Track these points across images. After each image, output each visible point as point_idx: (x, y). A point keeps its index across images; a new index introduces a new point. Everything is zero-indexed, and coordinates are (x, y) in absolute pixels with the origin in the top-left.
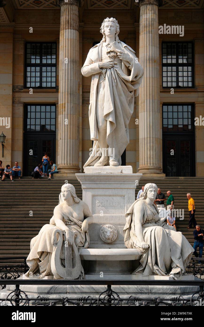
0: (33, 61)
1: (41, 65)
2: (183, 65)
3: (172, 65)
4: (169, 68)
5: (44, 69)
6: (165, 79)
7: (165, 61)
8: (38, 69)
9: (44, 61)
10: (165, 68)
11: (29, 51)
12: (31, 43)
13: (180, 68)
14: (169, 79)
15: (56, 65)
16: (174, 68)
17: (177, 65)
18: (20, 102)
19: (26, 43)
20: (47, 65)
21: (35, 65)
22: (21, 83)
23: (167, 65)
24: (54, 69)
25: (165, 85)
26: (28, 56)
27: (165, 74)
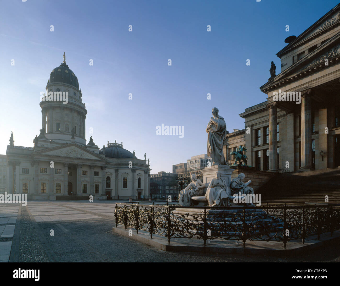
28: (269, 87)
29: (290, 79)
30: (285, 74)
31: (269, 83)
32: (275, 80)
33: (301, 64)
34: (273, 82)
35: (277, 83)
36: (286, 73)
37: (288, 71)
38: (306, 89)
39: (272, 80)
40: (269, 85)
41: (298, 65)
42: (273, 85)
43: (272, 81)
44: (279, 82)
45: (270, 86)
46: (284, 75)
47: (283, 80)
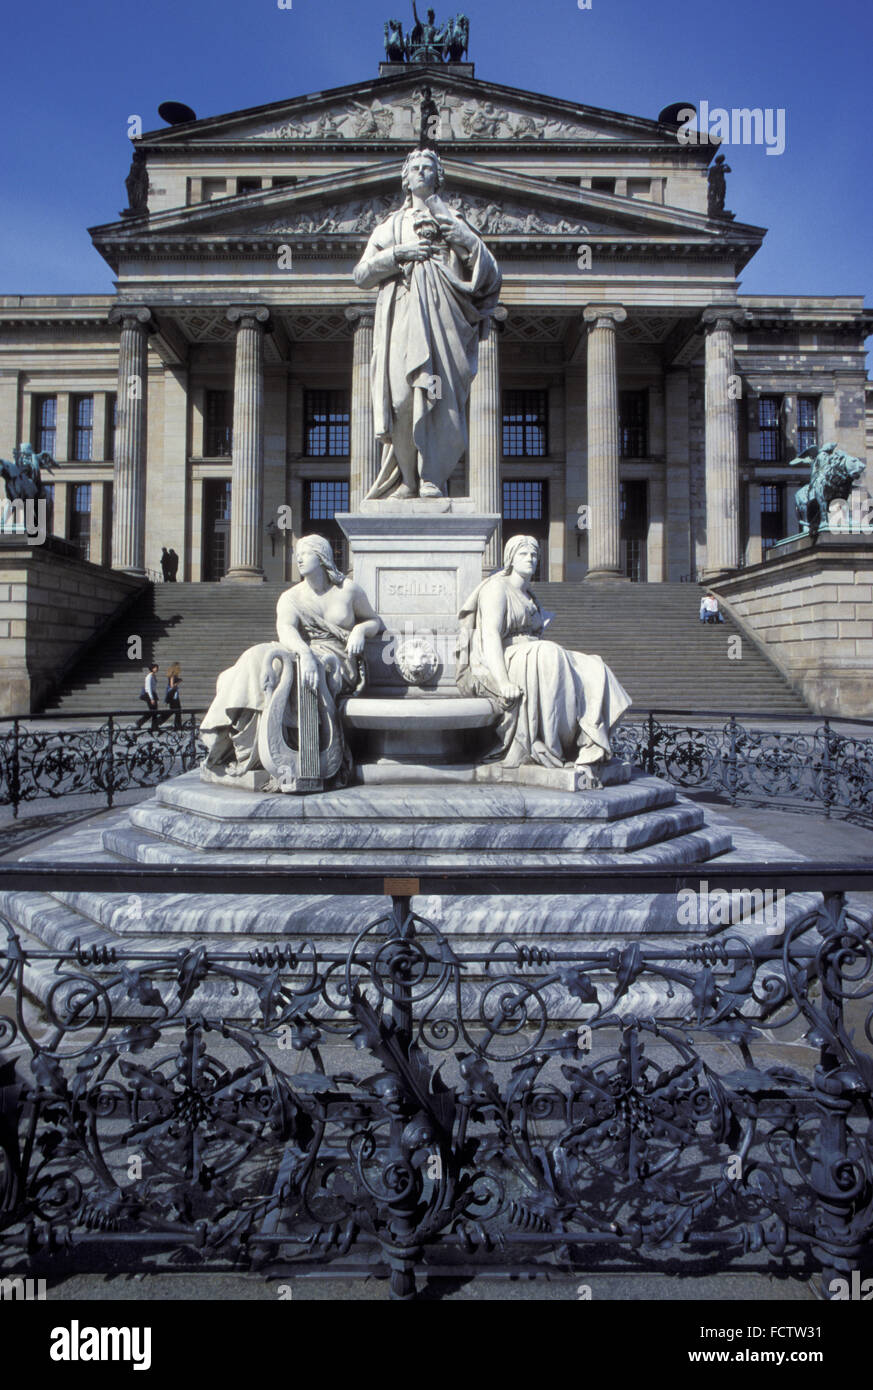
0: (317, 418)
1: (328, 424)
2: (532, 424)
3: (516, 424)
4: (513, 428)
5: (332, 429)
6: (506, 444)
7: (506, 418)
8: (323, 429)
9: (332, 418)
10: (506, 428)
11: (310, 403)
12: (313, 391)
13: (528, 429)
14: (513, 444)
15: (348, 424)
16: (520, 429)
17: (524, 424)
18: (297, 477)
19: (307, 393)
20: (336, 424)
21: (320, 424)
22: (298, 448)
23: (510, 424)
24: (346, 428)
25: (506, 452)
26: (310, 410)
27: (506, 436)
28: (125, 240)
29: (203, 247)
30: (187, 220)
31: (129, 228)
32: (152, 227)
33: (241, 212)
34: (142, 230)
35: (158, 239)
36: (192, 218)
37: (200, 217)
38: (253, 302)
39: (140, 221)
40: (128, 233)
41: (234, 209)
42: (145, 240)
43: (139, 226)
44: (165, 239)
45: (132, 239)
46: (183, 221)
47: (180, 239)
